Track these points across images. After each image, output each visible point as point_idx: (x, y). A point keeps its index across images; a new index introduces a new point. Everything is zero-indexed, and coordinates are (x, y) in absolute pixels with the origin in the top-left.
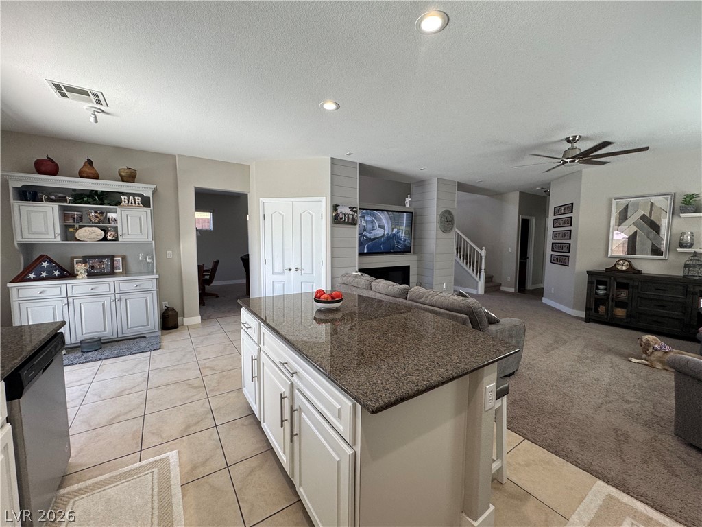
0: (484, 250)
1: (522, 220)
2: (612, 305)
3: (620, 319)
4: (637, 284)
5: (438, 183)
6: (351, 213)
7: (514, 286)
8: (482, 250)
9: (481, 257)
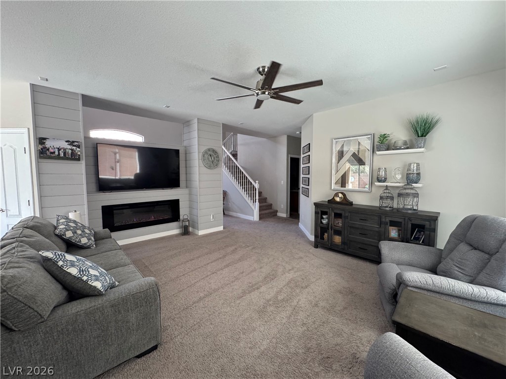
0: (257, 184)
1: (291, 158)
2: (331, 233)
3: (337, 245)
4: (347, 215)
5: (198, 123)
6: (70, 147)
7: (285, 212)
8: (256, 183)
9: (256, 189)
